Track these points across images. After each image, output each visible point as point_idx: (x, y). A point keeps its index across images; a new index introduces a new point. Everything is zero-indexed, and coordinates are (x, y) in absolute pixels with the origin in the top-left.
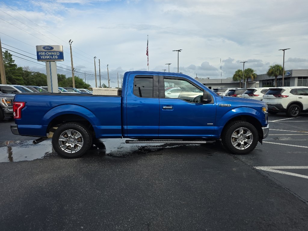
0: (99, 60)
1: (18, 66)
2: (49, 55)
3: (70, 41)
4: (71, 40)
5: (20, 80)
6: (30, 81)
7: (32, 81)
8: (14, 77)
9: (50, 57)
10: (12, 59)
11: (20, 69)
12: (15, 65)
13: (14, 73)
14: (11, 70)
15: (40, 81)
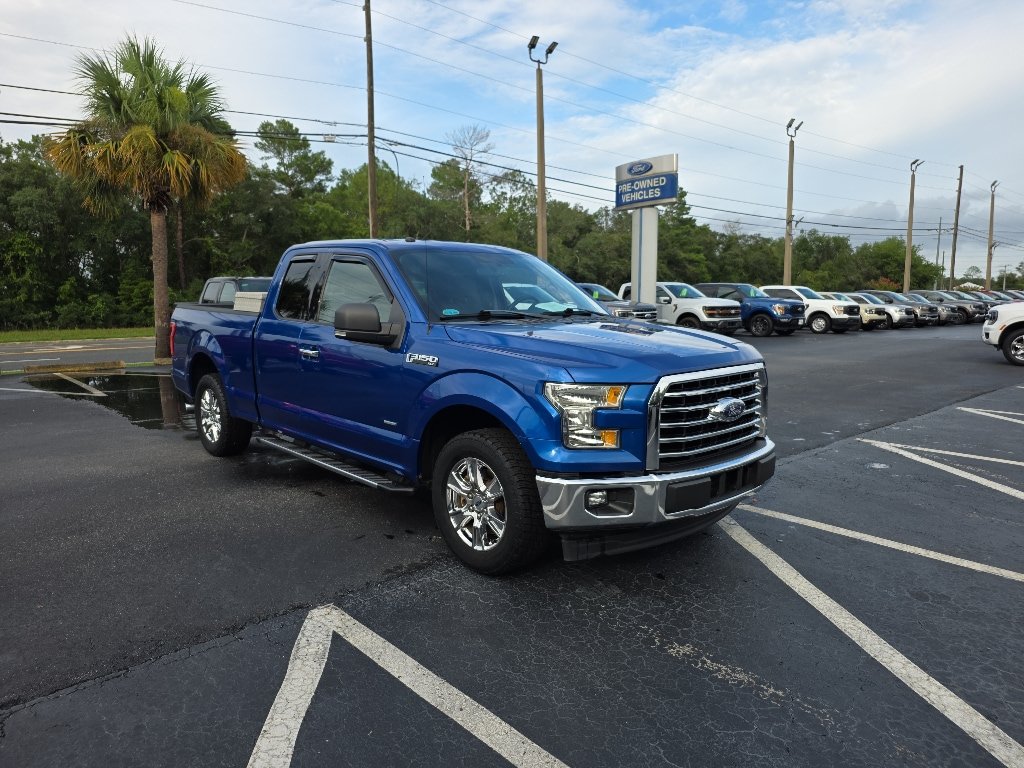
0: (962, 167)
1: (699, 223)
2: (640, 190)
3: (790, 125)
4: (793, 120)
5: (698, 262)
6: (729, 265)
7: (735, 265)
8: (683, 255)
9: (641, 195)
10: (685, 203)
11: (705, 229)
12: (691, 221)
13: (684, 244)
14: (677, 235)
15: (758, 262)
